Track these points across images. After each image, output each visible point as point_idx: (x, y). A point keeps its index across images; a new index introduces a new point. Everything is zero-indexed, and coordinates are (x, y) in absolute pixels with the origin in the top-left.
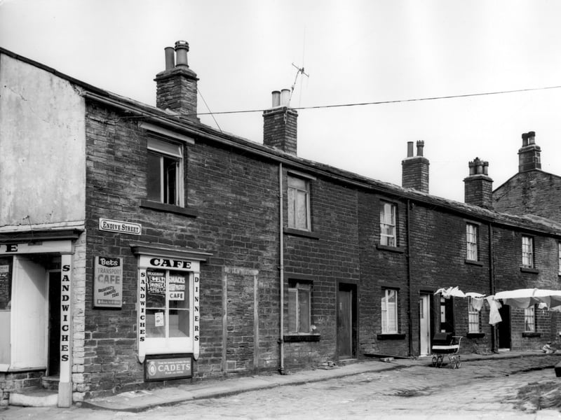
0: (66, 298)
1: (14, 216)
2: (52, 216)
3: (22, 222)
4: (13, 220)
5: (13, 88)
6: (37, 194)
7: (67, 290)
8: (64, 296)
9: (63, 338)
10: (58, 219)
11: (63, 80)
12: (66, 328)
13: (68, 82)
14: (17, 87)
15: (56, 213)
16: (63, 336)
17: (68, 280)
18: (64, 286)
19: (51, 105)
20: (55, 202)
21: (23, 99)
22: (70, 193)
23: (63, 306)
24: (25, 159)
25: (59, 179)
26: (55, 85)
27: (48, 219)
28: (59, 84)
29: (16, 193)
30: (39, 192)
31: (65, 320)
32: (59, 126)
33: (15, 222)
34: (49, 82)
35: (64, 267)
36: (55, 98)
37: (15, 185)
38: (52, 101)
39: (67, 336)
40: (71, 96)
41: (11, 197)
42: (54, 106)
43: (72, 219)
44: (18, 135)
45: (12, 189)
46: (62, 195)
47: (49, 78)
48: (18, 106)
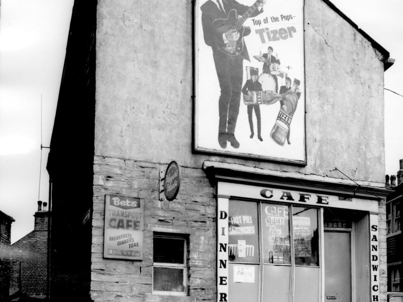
0: (375, 258)
1: (321, 166)
2: (357, 173)
3: (329, 173)
4: (319, 169)
5: (316, 28)
6: (342, 147)
7: (376, 250)
8: (373, 256)
9: (374, 298)
10: (362, 177)
11: (365, 40)
12: (376, 288)
13: (369, 43)
14: (320, 28)
15: (360, 171)
16: (374, 296)
17: (376, 240)
18: (373, 246)
19: (354, 60)
20: (359, 160)
21: (326, 43)
22: (372, 154)
23: (373, 266)
24: (330, 107)
25: (362, 137)
26: (358, 42)
27: (353, 175)
28: (362, 42)
29: (321, 141)
30: (343, 145)
31: (375, 280)
32: (362, 84)
33: (321, 172)
34: (353, 37)
35: (373, 227)
36: (357, 54)
37: (320, 132)
38: (355, 56)
39: (377, 296)
40: (372, 58)
41: (317, 145)
42: (356, 62)
43: (374, 180)
44: (322, 79)
45: (318, 137)
46: (365, 154)
47: (353, 33)
48: (322, 49)
